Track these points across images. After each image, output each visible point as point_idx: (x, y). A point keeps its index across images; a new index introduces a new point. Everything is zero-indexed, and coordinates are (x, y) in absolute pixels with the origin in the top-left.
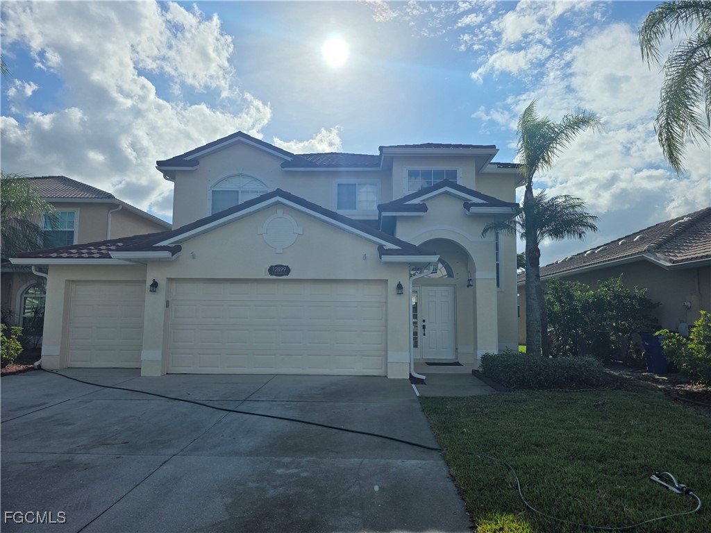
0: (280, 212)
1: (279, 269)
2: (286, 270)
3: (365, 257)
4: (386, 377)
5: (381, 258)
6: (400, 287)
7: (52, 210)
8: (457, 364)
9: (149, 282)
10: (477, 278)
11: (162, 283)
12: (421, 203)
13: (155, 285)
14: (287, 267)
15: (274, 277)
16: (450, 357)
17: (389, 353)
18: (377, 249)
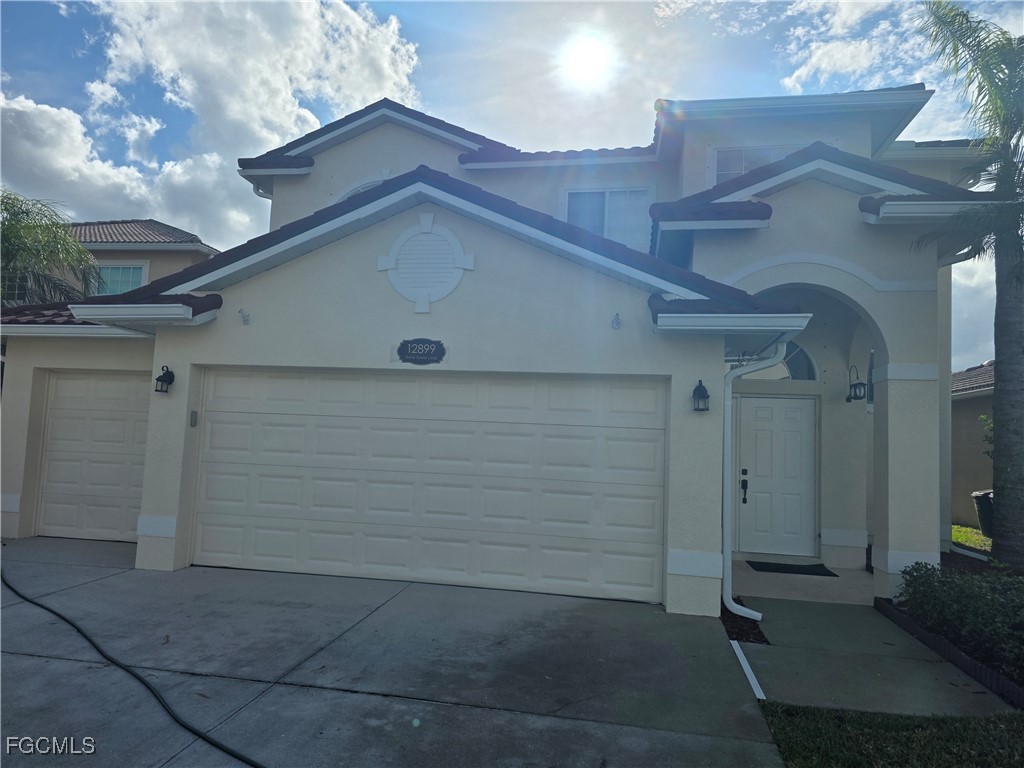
0: (426, 219)
1: (420, 347)
2: (436, 351)
3: (617, 322)
4: (661, 606)
5: (655, 322)
6: (700, 393)
7: (92, 260)
8: (820, 570)
9: (158, 373)
10: (889, 377)
11: (183, 376)
12: (755, 200)
13: (167, 378)
14: (439, 345)
15: (409, 366)
16: (799, 550)
17: (672, 552)
18: (646, 304)
